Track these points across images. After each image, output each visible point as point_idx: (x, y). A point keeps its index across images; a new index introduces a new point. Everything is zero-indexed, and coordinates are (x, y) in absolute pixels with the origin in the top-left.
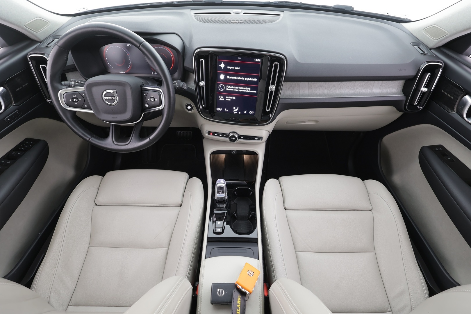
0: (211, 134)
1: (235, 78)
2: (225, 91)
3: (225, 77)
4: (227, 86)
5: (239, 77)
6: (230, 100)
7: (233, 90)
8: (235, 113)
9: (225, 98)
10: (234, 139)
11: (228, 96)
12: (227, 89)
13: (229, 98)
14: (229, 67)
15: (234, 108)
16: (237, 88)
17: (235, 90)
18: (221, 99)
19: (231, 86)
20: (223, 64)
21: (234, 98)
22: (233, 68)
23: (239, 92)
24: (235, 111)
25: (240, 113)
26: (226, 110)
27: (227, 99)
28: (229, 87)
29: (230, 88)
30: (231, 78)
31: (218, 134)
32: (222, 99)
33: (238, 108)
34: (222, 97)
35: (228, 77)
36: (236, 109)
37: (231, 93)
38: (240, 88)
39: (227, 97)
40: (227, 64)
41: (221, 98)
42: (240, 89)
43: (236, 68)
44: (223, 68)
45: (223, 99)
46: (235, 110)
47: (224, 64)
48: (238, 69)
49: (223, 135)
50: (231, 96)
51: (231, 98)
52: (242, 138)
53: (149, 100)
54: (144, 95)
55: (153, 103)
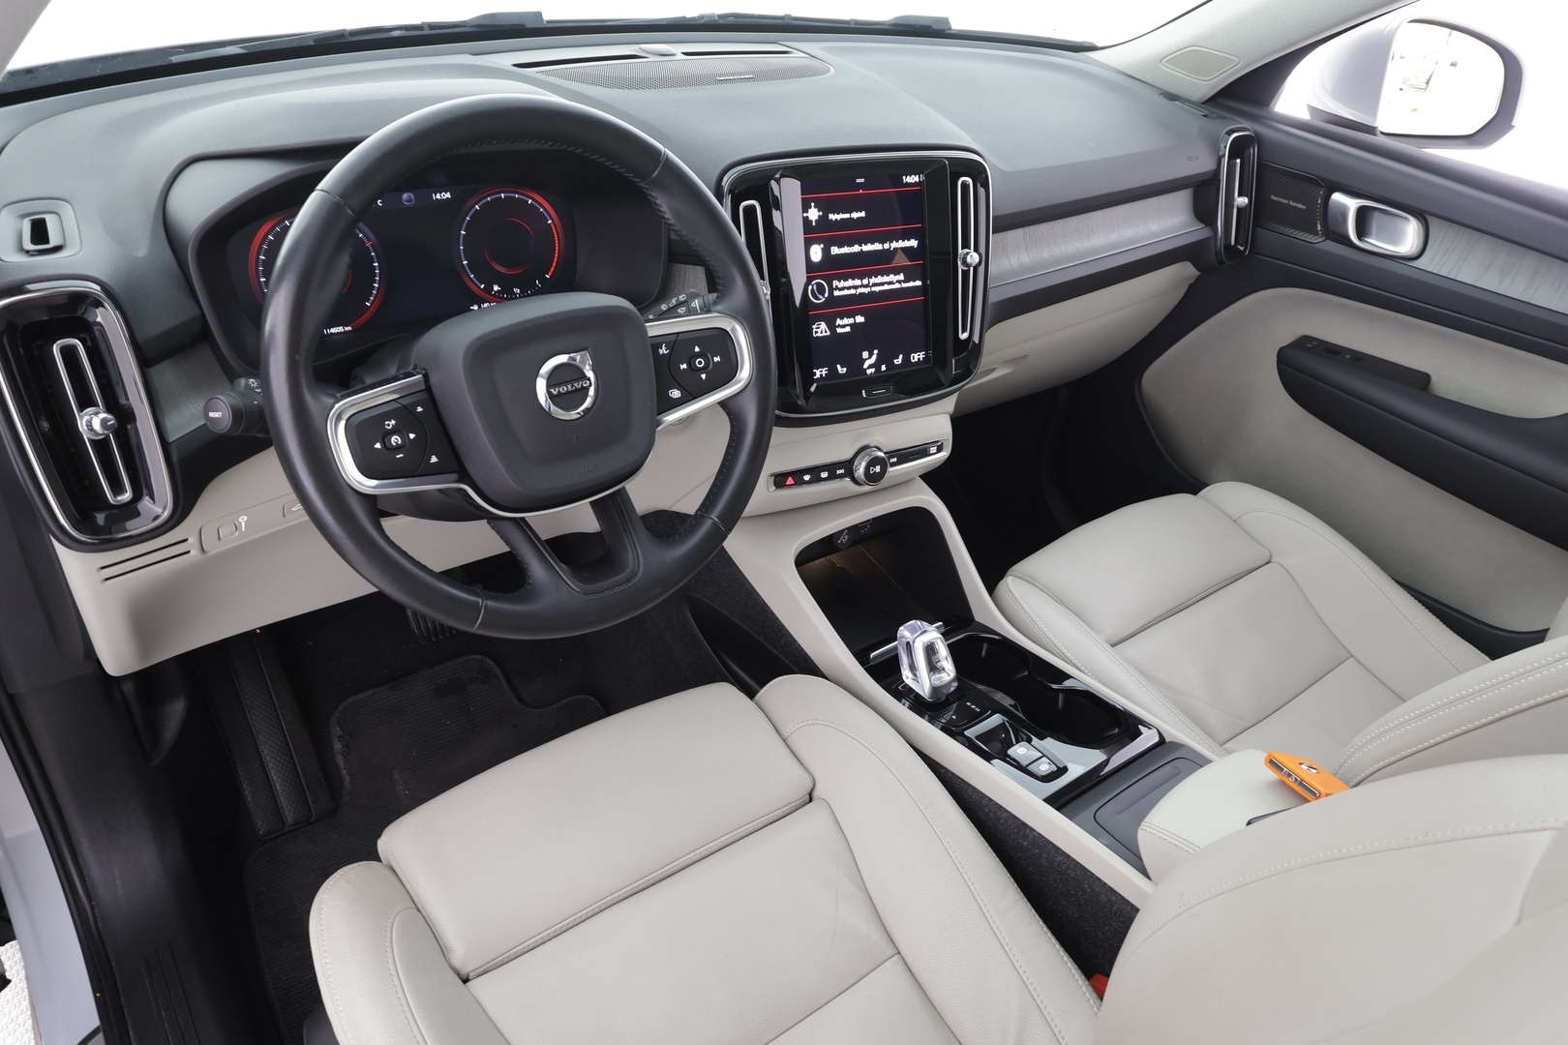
0: (790, 482)
1: (856, 248)
2: (833, 301)
3: (826, 251)
4: (835, 283)
5: (866, 244)
6: (848, 329)
7: (853, 291)
8: (869, 372)
9: (832, 326)
10: (878, 469)
11: (842, 318)
12: (836, 293)
13: (844, 325)
14: (833, 217)
15: (865, 354)
16: (865, 282)
17: (860, 290)
18: (822, 332)
19: (846, 280)
20: (815, 207)
21: (860, 319)
22: (847, 216)
23: (873, 296)
24: (870, 367)
25: (883, 368)
26: (841, 370)
27: (839, 330)
28: (842, 284)
29: (843, 289)
30: (846, 250)
31: (816, 474)
32: (824, 334)
33: (876, 352)
34: (823, 326)
35: (835, 250)
36: (870, 357)
37: (849, 305)
38: (873, 280)
39: (838, 322)
40: (825, 207)
41: (821, 329)
42: (875, 285)
43: (855, 215)
44: (816, 221)
45: (826, 332)
46: (869, 360)
47: (818, 206)
48: (861, 219)
49: (832, 470)
50: (849, 315)
51: (851, 321)
52: (895, 460)
53: (684, 366)
54: (661, 352)
55: (703, 376)
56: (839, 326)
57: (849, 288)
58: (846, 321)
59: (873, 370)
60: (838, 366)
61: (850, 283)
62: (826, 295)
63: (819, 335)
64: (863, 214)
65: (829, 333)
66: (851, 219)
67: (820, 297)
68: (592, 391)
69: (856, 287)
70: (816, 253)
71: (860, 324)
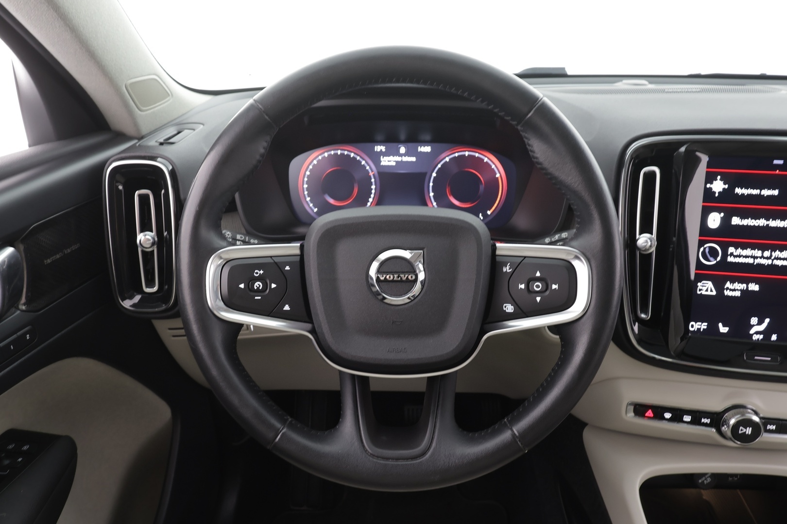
0: (650, 413)
1: (762, 222)
2: (724, 265)
3: (726, 221)
4: (731, 250)
5: (774, 219)
6: (738, 294)
7: (751, 261)
8: (755, 337)
9: (720, 287)
10: (749, 431)
11: (733, 282)
12: (730, 259)
13: (734, 289)
14: (738, 191)
15: (754, 320)
16: (767, 254)
17: (758, 261)
18: (707, 290)
19: (744, 247)
20: (721, 180)
21: (754, 287)
22: (755, 192)
23: (773, 268)
24: (757, 333)
25: (774, 337)
26: (723, 329)
27: (727, 293)
28: (739, 251)
29: (739, 256)
30: (749, 222)
31: (678, 415)
32: (709, 293)
33: (767, 320)
34: (709, 284)
35: (736, 221)
36: (760, 323)
37: (744, 272)
38: (777, 253)
39: (728, 285)
40: (732, 181)
41: (706, 288)
42: (777, 258)
43: (766, 192)
44: (719, 193)
45: (711, 291)
46: (757, 328)
47: (725, 180)
48: (772, 196)
49: (697, 416)
50: (741, 281)
51: (743, 286)
52: (773, 427)
53: (522, 286)
54: (504, 270)
55: (538, 299)
56: (727, 289)
57: (746, 257)
58: (737, 286)
59: (761, 337)
60: (720, 325)
61: (748, 252)
62: (719, 259)
63: (704, 293)
64: (776, 192)
65: (714, 293)
66: (760, 195)
67: (711, 259)
68: (417, 288)
69: (755, 258)
70: (714, 220)
71: (753, 292)
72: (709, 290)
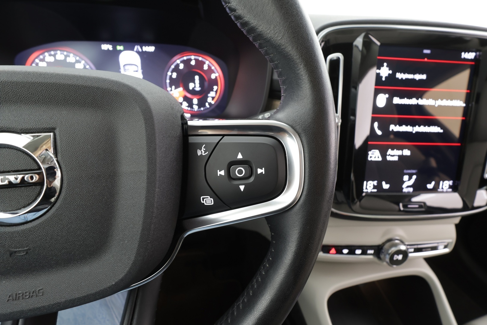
0: (333, 251)
3: (390, 100)
6: (396, 158)
8: (405, 190)
9: (384, 154)
10: (400, 257)
11: (393, 149)
13: (393, 155)
14: (399, 76)
15: (406, 178)
18: (375, 157)
20: (387, 66)
21: (407, 152)
22: (411, 76)
24: (408, 187)
26: (386, 186)
27: (388, 158)
30: (406, 101)
31: (352, 250)
32: (377, 159)
33: (414, 177)
34: (377, 152)
35: (397, 100)
36: (410, 179)
39: (390, 152)
40: (395, 67)
41: (374, 155)
43: (418, 77)
44: (386, 77)
46: (408, 183)
47: (390, 67)
48: (422, 80)
49: (364, 249)
50: (398, 149)
51: (399, 153)
52: (412, 250)
53: (222, 173)
54: (199, 153)
55: (242, 188)
56: (389, 155)
58: (396, 152)
60: (384, 183)
63: (373, 159)
64: (424, 77)
65: (380, 159)
66: (414, 80)
70: (382, 100)
71: (406, 156)
72: (377, 157)
